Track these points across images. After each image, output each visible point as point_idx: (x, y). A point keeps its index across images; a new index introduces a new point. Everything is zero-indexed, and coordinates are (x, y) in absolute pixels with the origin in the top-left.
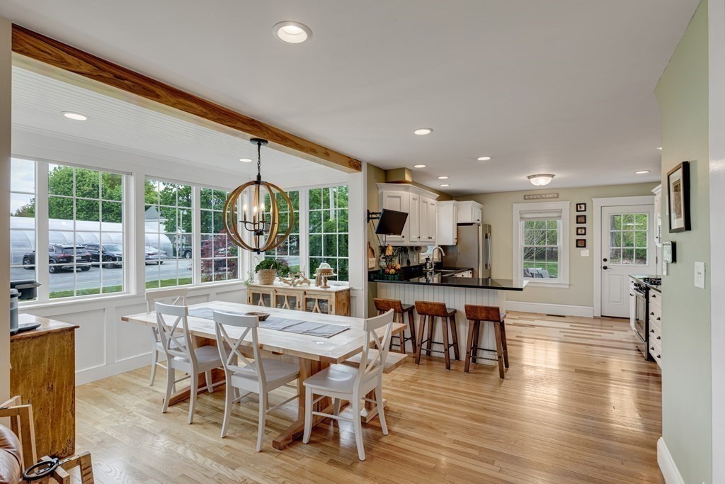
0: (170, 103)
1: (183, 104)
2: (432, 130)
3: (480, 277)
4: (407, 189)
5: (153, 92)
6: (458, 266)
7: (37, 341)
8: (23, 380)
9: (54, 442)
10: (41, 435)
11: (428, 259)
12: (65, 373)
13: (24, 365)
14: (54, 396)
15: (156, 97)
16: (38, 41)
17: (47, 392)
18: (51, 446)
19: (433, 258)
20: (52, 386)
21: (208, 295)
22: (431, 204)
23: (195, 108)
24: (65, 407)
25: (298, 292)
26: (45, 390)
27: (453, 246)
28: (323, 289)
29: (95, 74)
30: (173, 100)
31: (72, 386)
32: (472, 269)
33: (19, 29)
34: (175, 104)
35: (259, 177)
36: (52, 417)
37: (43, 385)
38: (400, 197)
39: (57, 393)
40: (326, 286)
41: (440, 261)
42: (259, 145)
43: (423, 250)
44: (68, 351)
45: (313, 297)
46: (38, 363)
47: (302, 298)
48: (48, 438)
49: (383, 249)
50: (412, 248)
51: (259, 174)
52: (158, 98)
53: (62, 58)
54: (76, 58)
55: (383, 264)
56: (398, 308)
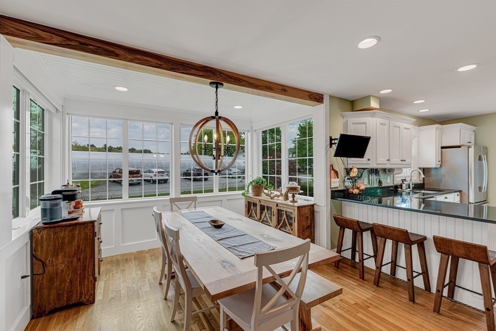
0: (128, 60)
1: (140, 60)
2: (379, 38)
3: (472, 200)
4: (373, 116)
5: (114, 52)
6: (442, 188)
7: (70, 228)
8: (61, 252)
9: (81, 293)
10: (73, 288)
11: (403, 181)
12: (88, 250)
13: (62, 243)
14: (81, 264)
15: (116, 56)
16: (20, 25)
17: (76, 261)
18: (79, 296)
19: (411, 180)
20: (80, 257)
21: (222, 200)
22: (405, 128)
23: (151, 62)
24: (88, 271)
25: (272, 203)
26: (75, 260)
27: (436, 168)
28: (292, 204)
29: (64, 43)
30: (130, 57)
31: (93, 259)
32: (460, 191)
33: (6, 19)
34: (132, 59)
35: (217, 113)
36: (80, 277)
37: (74, 257)
38: (365, 123)
39: (83, 262)
40: (294, 201)
41: (422, 182)
42: (217, 88)
43: (396, 172)
44: (90, 236)
45: (282, 209)
46: (71, 241)
47: (275, 209)
48: (77, 290)
49: (348, 171)
50: (384, 170)
51: (217, 111)
52: (117, 56)
53: (38, 35)
54: (49, 34)
55: (348, 184)
56: (356, 227)
